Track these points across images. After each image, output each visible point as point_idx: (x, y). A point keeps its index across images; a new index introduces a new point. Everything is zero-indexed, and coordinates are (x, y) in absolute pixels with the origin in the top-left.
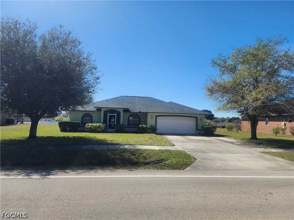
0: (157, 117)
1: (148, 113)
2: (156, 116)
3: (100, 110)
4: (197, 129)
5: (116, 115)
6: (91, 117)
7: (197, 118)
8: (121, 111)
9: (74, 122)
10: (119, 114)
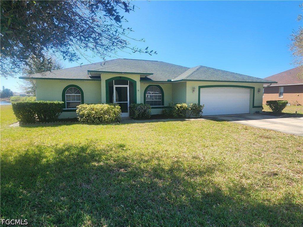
0: (201, 89)
1: (188, 82)
2: (200, 87)
3: (99, 77)
4: (254, 107)
5: (128, 86)
7: (254, 88)
9: (50, 104)
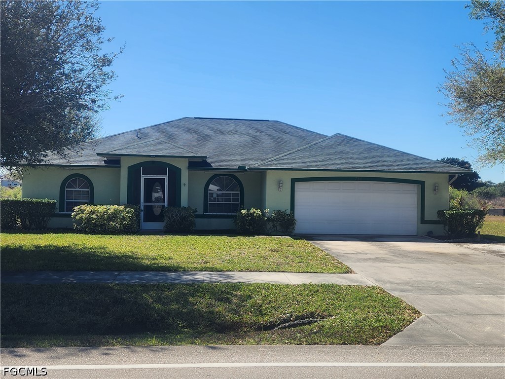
0: (296, 184)
1: (267, 172)
2: (294, 181)
3: (118, 162)
4: (423, 221)
5: (166, 177)
6: (89, 184)
7: (422, 184)
8: (183, 166)
9: (37, 202)
10: (175, 174)
